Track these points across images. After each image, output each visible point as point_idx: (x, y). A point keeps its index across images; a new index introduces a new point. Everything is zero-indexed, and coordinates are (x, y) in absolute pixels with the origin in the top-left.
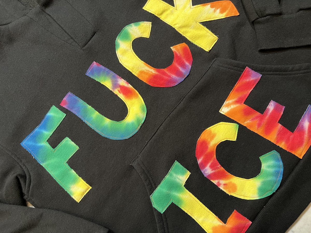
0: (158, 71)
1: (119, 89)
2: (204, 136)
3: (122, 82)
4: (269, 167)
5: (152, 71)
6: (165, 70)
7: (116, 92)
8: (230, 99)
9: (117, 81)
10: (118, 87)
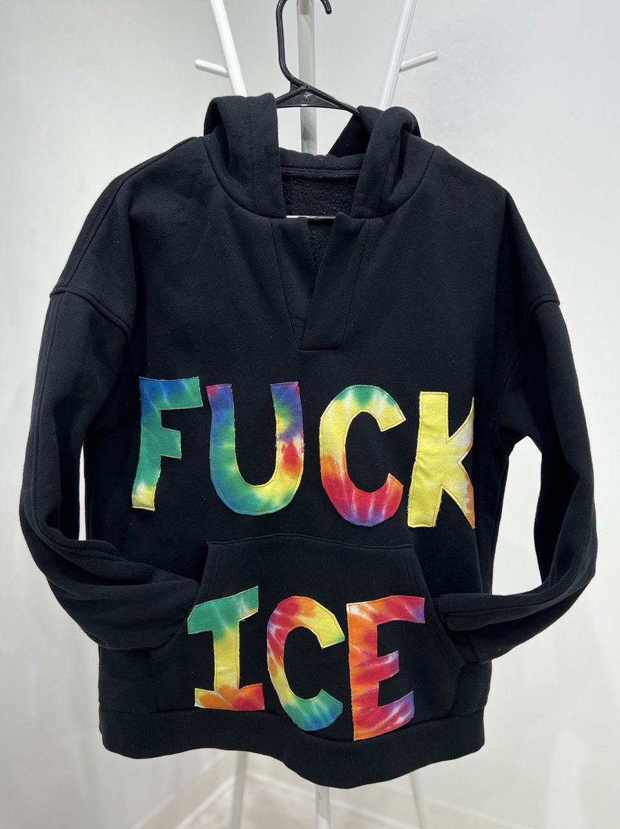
0: (346, 480)
1: (286, 446)
2: (303, 601)
3: (299, 443)
4: (318, 707)
5: (342, 472)
6: (355, 491)
7: (280, 445)
8: (373, 606)
9: (295, 435)
10: (287, 442)
